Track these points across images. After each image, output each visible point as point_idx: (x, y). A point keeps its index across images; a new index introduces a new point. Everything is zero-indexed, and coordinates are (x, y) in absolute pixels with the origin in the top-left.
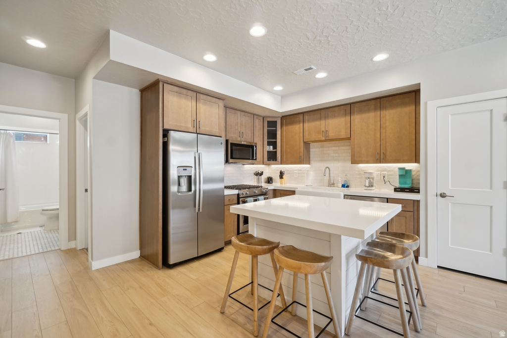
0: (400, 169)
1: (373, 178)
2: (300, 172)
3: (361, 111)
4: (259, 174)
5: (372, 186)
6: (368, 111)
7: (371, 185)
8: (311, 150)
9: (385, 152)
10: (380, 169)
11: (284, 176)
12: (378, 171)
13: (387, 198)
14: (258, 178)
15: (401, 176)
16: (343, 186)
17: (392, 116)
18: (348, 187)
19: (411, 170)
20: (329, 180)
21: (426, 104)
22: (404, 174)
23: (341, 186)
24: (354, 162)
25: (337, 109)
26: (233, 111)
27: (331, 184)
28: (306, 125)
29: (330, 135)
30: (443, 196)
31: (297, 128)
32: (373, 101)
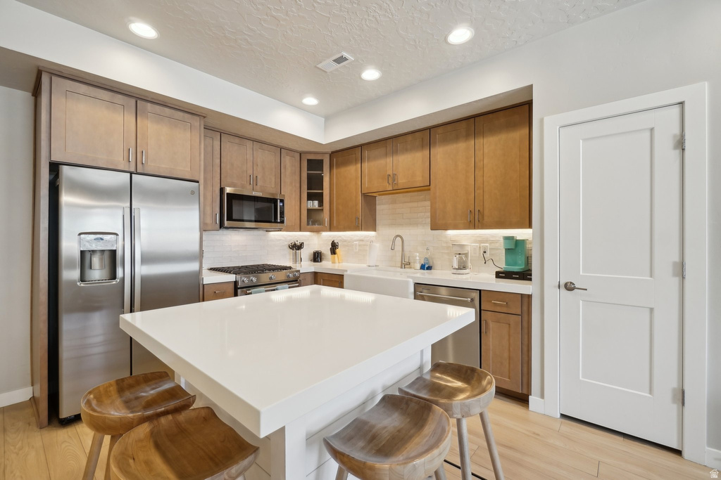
0: (507, 238)
1: (466, 255)
2: (361, 243)
3: (445, 141)
4: (297, 247)
5: (464, 268)
6: (457, 139)
7: (462, 266)
8: (378, 207)
9: (481, 210)
10: (479, 239)
11: (337, 251)
12: (475, 242)
13: (480, 291)
14: (296, 253)
15: (508, 251)
16: (423, 267)
17: (492, 146)
18: (429, 268)
19: (523, 241)
20: (403, 256)
21: (542, 121)
22: (513, 247)
23: (418, 266)
24: (435, 227)
25: (409, 137)
26: (237, 140)
27: (406, 264)
28: (366, 165)
29: (400, 181)
30: (569, 287)
31: (352, 171)
32: (464, 124)
